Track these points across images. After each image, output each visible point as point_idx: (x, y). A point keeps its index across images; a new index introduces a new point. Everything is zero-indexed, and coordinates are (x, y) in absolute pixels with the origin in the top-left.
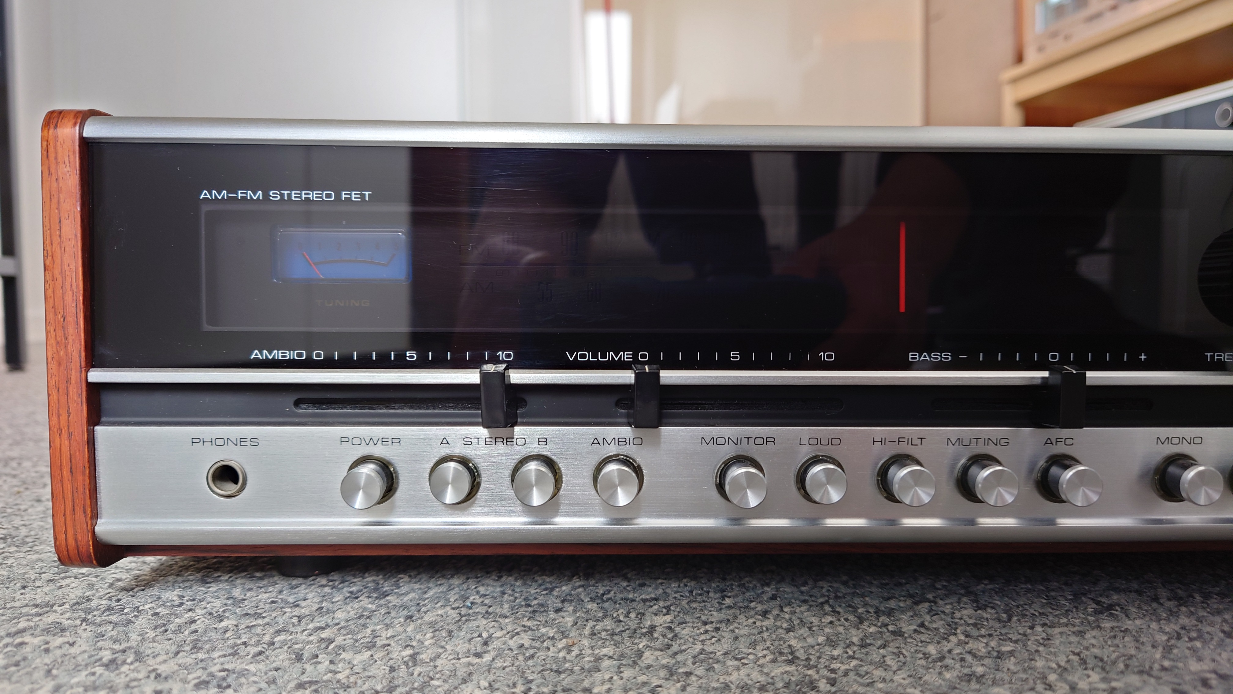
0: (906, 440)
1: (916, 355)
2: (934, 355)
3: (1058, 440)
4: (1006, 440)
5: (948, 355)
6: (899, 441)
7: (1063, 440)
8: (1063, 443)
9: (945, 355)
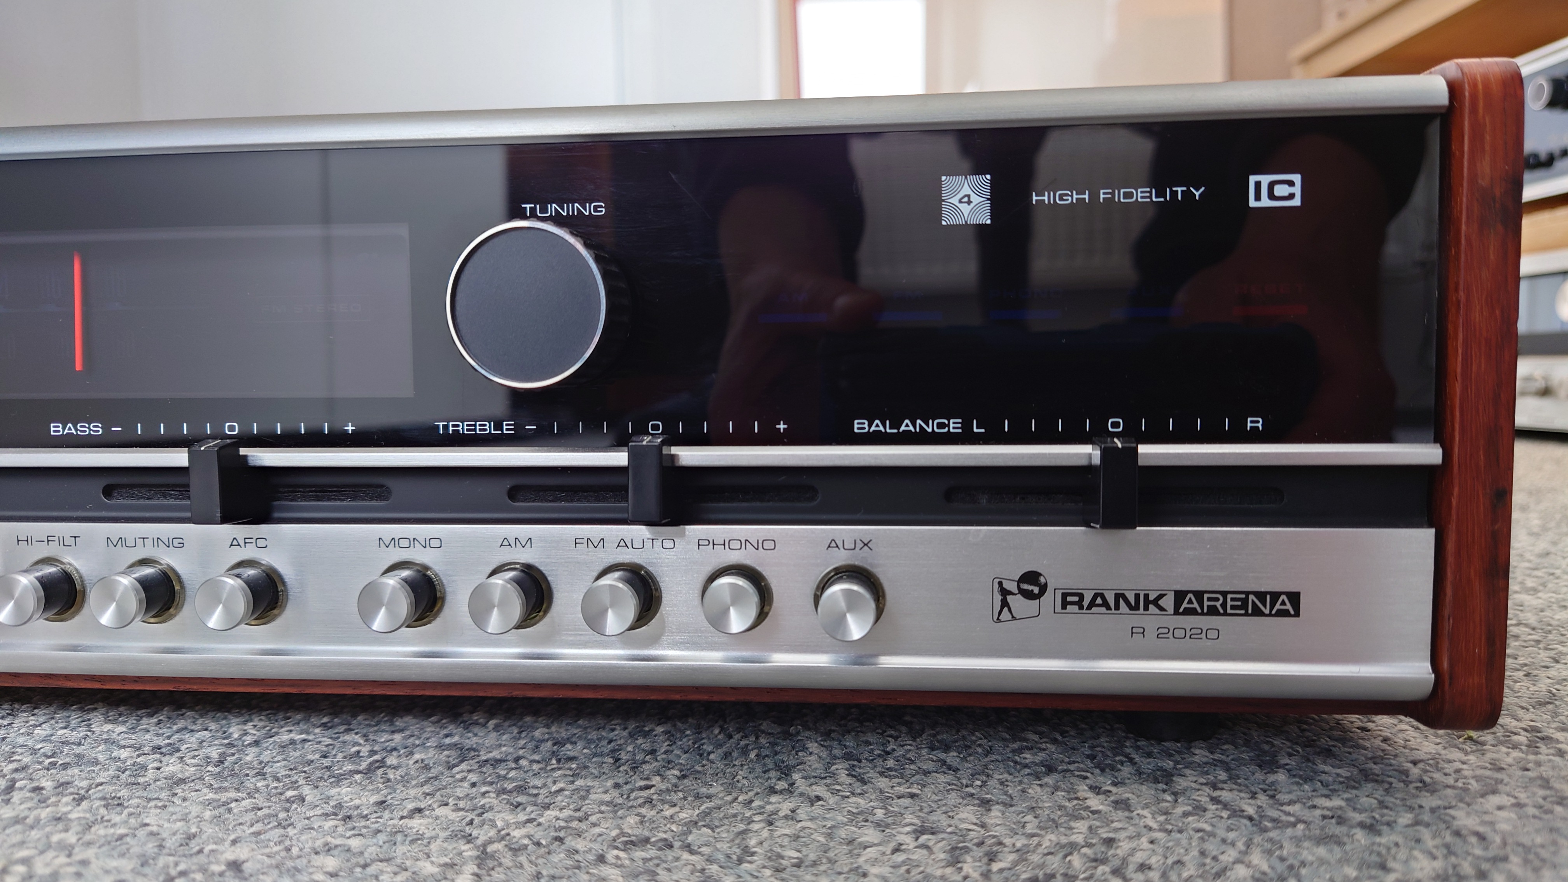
0: (56, 539)
1: (59, 427)
2: (81, 427)
3: (247, 541)
4: (180, 541)
5: (97, 427)
6: (48, 541)
7: (253, 541)
8: (254, 544)
9: (94, 426)
